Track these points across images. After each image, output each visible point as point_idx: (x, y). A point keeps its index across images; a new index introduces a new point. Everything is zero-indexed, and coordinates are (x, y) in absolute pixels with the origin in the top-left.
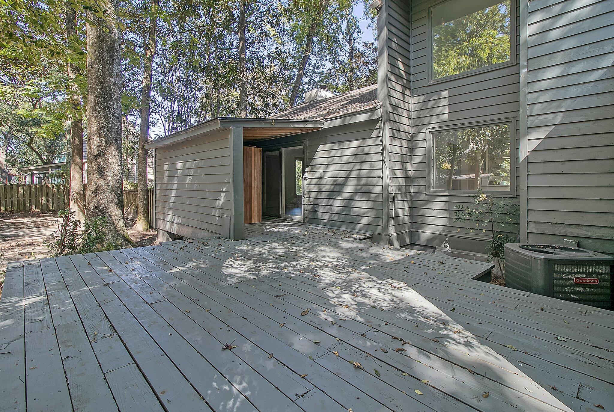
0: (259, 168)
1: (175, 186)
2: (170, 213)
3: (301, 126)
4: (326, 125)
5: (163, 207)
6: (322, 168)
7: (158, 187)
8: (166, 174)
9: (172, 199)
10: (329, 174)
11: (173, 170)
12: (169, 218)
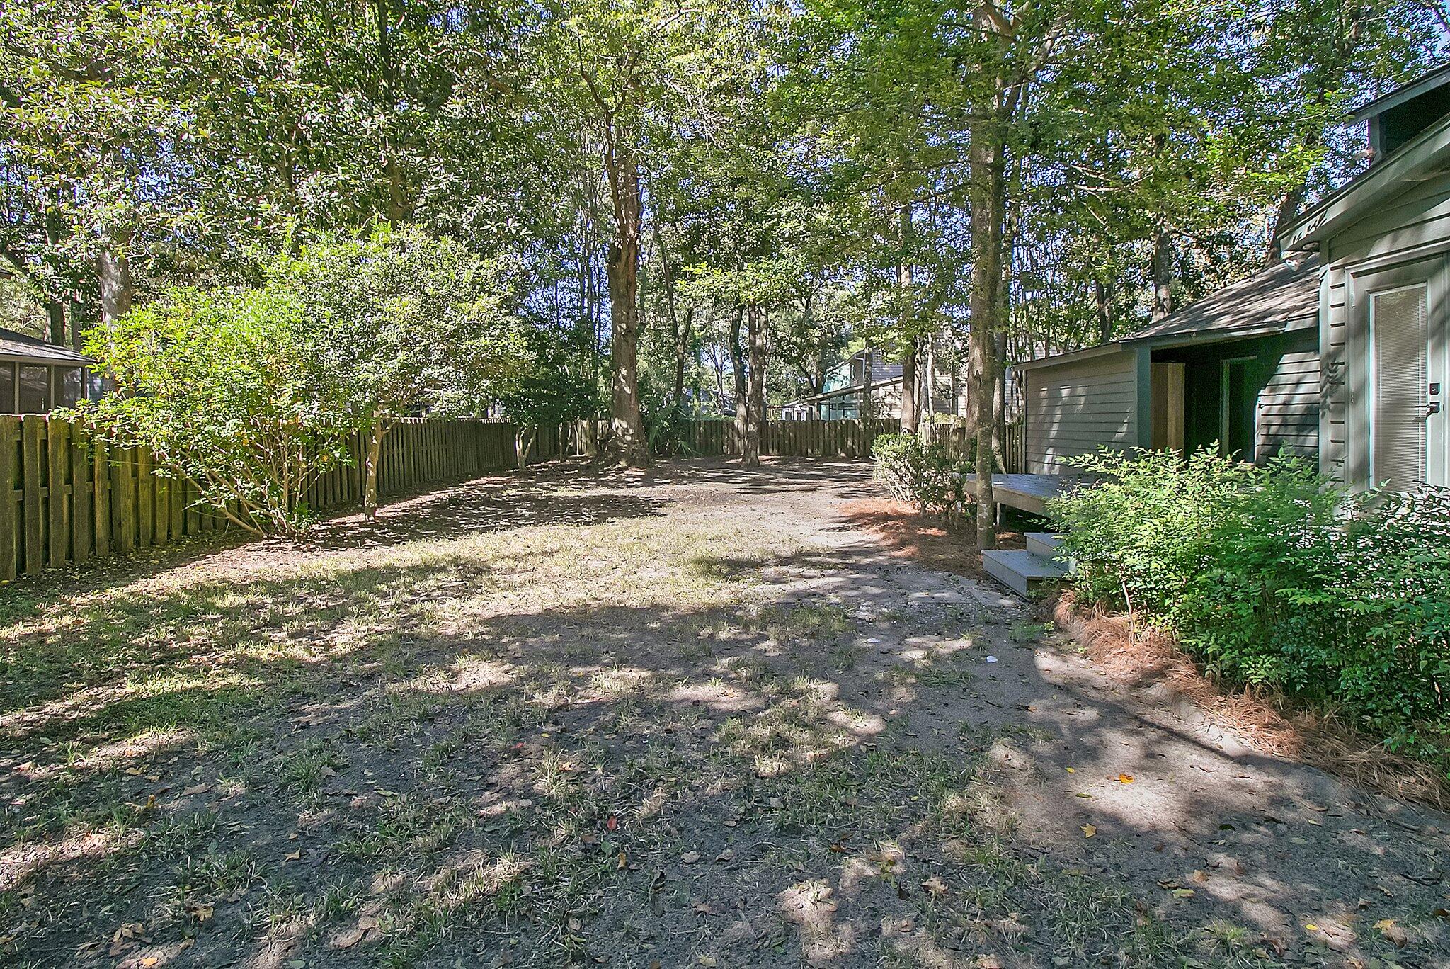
0: (1181, 391)
1: (1057, 419)
2: (1050, 451)
3: (1244, 333)
4: (1290, 327)
5: (1039, 446)
6: (1287, 390)
7: (1031, 419)
8: (1045, 403)
9: (1053, 434)
10: (1298, 399)
11: (1055, 397)
12: (1048, 459)
